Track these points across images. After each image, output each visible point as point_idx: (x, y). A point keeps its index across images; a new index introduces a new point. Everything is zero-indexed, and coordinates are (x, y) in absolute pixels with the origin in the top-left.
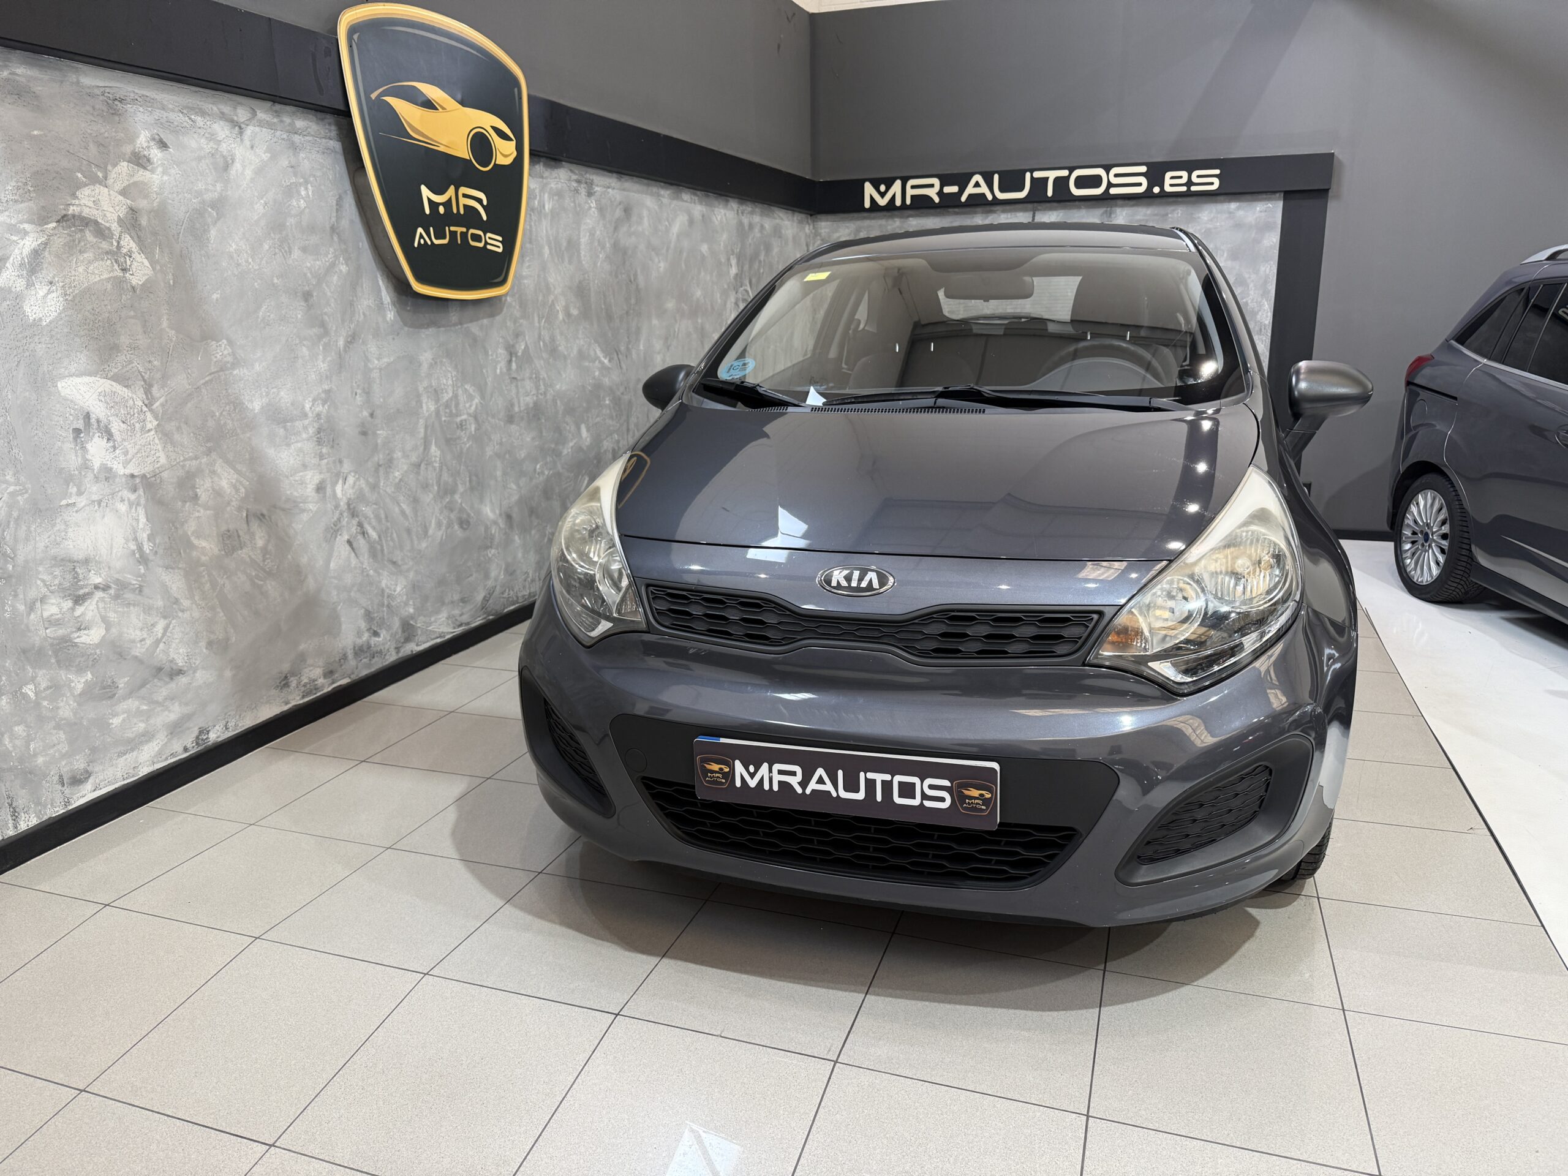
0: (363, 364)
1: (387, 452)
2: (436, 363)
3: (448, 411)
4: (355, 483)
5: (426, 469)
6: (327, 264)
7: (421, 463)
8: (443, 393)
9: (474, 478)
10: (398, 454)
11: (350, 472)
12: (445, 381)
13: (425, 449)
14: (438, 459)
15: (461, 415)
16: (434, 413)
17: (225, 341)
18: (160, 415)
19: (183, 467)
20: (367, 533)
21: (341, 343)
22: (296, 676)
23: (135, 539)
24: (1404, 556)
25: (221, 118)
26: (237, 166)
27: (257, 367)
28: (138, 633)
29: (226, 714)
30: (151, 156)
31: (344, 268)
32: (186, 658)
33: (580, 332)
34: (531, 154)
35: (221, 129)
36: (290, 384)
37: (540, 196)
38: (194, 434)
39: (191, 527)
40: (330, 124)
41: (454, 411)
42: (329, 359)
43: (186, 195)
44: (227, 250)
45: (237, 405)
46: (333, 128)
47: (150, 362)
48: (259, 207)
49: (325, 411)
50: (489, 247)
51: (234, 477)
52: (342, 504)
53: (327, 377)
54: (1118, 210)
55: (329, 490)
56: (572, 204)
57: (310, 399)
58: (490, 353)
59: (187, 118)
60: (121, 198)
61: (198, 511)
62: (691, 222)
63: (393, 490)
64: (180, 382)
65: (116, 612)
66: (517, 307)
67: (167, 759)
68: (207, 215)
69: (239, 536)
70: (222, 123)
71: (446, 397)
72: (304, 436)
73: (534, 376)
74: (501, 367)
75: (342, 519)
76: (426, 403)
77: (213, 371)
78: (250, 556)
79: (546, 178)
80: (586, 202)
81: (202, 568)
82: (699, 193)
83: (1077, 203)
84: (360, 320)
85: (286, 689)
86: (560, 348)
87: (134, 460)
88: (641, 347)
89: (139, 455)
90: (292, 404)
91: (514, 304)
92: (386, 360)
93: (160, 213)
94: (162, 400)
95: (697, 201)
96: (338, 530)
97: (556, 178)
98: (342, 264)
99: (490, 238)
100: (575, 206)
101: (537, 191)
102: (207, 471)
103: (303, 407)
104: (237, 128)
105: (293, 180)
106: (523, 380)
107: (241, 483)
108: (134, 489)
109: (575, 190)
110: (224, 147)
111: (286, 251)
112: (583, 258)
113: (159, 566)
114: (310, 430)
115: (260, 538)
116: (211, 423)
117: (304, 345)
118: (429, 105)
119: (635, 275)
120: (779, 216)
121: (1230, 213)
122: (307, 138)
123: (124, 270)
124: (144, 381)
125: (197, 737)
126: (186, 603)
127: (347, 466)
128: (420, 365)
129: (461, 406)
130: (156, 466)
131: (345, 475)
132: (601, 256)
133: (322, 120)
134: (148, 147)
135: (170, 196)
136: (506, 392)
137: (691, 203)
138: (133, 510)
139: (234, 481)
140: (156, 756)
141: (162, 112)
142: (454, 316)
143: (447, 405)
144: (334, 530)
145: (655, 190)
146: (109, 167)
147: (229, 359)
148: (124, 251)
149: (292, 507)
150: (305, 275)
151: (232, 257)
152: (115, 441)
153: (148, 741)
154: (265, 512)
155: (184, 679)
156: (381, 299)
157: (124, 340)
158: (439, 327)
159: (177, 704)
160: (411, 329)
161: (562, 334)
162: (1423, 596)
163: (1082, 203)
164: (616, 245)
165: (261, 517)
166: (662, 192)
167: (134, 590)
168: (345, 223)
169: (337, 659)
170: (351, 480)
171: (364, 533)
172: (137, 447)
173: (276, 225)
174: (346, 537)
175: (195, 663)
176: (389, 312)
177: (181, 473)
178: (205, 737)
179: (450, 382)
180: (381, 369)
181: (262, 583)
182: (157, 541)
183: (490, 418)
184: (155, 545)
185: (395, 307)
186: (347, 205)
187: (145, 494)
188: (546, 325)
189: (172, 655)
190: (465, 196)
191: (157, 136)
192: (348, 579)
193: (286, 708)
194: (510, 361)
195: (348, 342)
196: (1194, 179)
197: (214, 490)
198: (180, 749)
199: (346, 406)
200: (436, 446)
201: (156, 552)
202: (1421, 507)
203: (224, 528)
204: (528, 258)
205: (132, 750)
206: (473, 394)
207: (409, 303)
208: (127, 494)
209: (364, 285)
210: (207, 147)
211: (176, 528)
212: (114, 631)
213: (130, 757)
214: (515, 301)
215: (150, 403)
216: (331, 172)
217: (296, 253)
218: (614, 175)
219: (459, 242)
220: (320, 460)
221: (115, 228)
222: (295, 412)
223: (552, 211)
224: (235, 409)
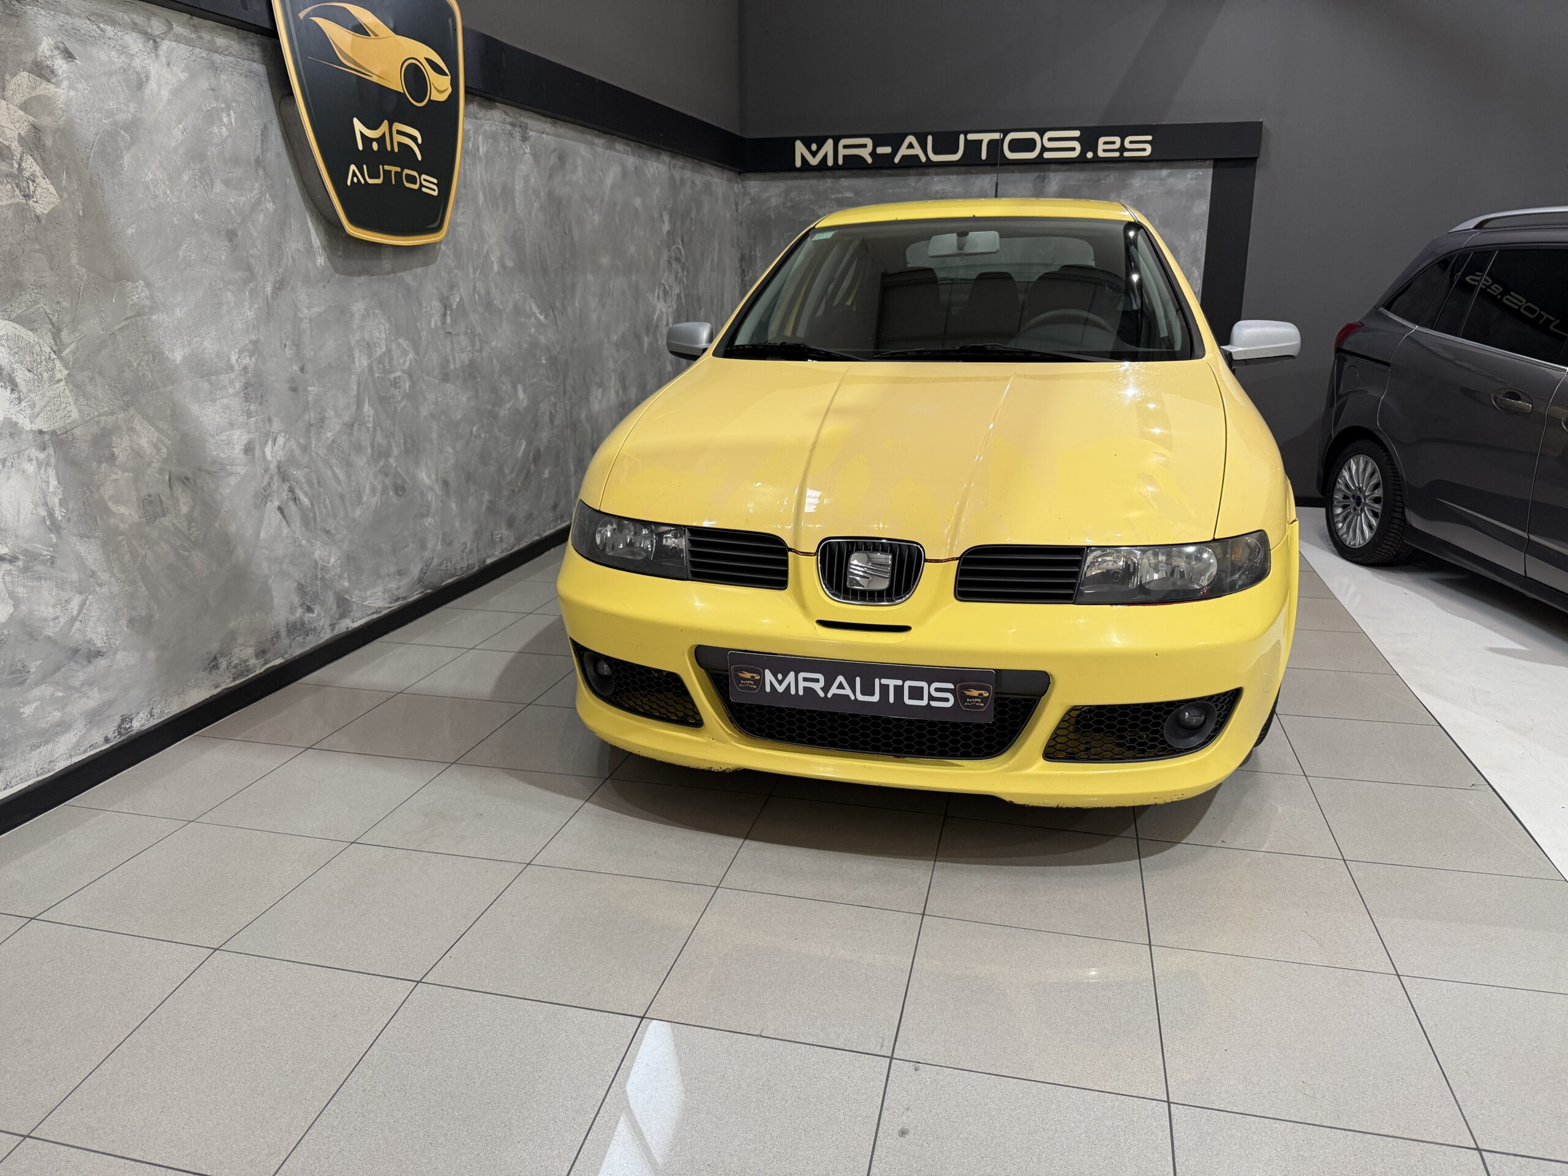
0: (292, 313)
1: (319, 410)
2: (368, 314)
3: (381, 366)
4: (285, 444)
5: (360, 429)
6: (253, 200)
7: (354, 423)
8: (376, 347)
9: (409, 440)
10: (330, 413)
11: (280, 431)
12: (378, 334)
13: (358, 408)
14: (371, 419)
15: (394, 372)
16: (366, 369)
17: (142, 282)
18: (71, 364)
19: (98, 423)
20: (299, 500)
21: (269, 289)
22: (226, 656)
23: (46, 504)
24: (1335, 520)
25: (133, 29)
26: (153, 85)
27: (178, 313)
28: (50, 610)
29: (150, 700)
30: (55, 67)
31: (270, 206)
32: (105, 638)
33: (516, 285)
34: (466, 92)
35: (134, 42)
36: (214, 333)
37: (474, 139)
38: (109, 386)
39: (108, 491)
40: (252, 44)
41: (387, 367)
42: (256, 306)
43: (96, 114)
44: (143, 180)
45: (157, 355)
46: (256, 49)
47: (58, 302)
48: (177, 133)
49: (252, 363)
50: (424, 189)
51: (154, 435)
52: (272, 467)
53: (254, 327)
54: (1052, 175)
55: (257, 451)
56: (507, 149)
57: (237, 350)
58: (424, 305)
59: (95, 27)
60: (21, 113)
61: (115, 473)
62: (624, 173)
63: (325, 452)
64: (93, 326)
65: (25, 587)
66: (452, 257)
67: (85, 751)
68: (119, 139)
69: (161, 502)
70: (134, 34)
71: (380, 351)
72: (231, 391)
73: (469, 331)
74: (435, 321)
75: (272, 484)
76: (359, 358)
77: (129, 315)
78: (173, 525)
79: (480, 119)
80: (521, 147)
81: (121, 538)
82: (632, 143)
83: (1010, 167)
84: (289, 264)
85: (215, 671)
86: (495, 302)
87: (42, 414)
88: (577, 305)
89: (48, 409)
90: (216, 355)
91: (448, 252)
92: (316, 309)
93: (66, 133)
94: (73, 346)
95: (629, 152)
96: (268, 496)
97: (490, 119)
98: (269, 202)
99: (425, 180)
100: (510, 151)
101: (471, 132)
102: (125, 429)
103: (229, 360)
104: (151, 41)
105: (214, 104)
106: (458, 335)
107: (162, 442)
108: (43, 448)
109: (510, 133)
110: (137, 62)
111: (207, 184)
112: (517, 207)
113: (73, 535)
114: (236, 384)
115: (185, 504)
116: (128, 374)
117: (229, 290)
118: (360, 29)
119: (570, 227)
120: (709, 173)
121: (1161, 179)
122: (229, 58)
123: (27, 196)
124: (52, 324)
125: (119, 726)
126: (104, 576)
127: (276, 426)
128: (352, 316)
129: (395, 362)
130: (67, 421)
131: (274, 435)
132: (536, 205)
133: (245, 39)
134: (52, 57)
135: (78, 114)
136: (441, 348)
137: (624, 153)
138: (43, 471)
139: (155, 440)
140: (73, 748)
141: (67, 17)
142: (387, 264)
143: (380, 361)
144: (264, 496)
145: (589, 137)
146: (7, 77)
147: (147, 302)
148: (27, 174)
149: (217, 470)
150: (229, 211)
151: (147, 188)
152: (20, 392)
153: (63, 733)
154: (190, 475)
155: (103, 661)
156: (311, 242)
157: (28, 277)
158: (372, 275)
159: (96, 690)
160: (343, 277)
161: (497, 286)
162: (1356, 559)
163: (1016, 167)
164: (550, 194)
165: (185, 481)
166: (596, 140)
167: (44, 562)
168: (271, 156)
169: (269, 637)
170: (281, 440)
171: (295, 499)
172: (46, 399)
173: (196, 154)
174: (277, 504)
175: (115, 644)
176: (319, 257)
177: (95, 429)
178: (128, 726)
179: (384, 336)
180: (311, 320)
181: (188, 553)
182: (71, 507)
183: (424, 376)
184: (68, 511)
185: (325, 251)
186: (273, 136)
187: (55, 453)
188: (481, 276)
189: (90, 635)
190: (399, 132)
191: (61, 45)
192: (280, 550)
193: (215, 692)
194: (445, 315)
195: (277, 288)
196: (1127, 145)
197: (132, 449)
198: (101, 740)
199: (275, 359)
200: (369, 405)
201: (69, 518)
202: (1354, 472)
203: (144, 493)
204: (462, 204)
205: (47, 742)
206: (407, 349)
207: (341, 248)
208: (35, 453)
209: (293, 227)
210: (119, 61)
211: (91, 492)
212: (23, 608)
213: (44, 750)
214: (450, 249)
215: (59, 349)
216: (255, 98)
217: (219, 187)
218: (549, 120)
219: (394, 183)
220: (248, 418)
221: (15, 146)
222: (220, 365)
223: (486, 155)
224: (154, 360)
